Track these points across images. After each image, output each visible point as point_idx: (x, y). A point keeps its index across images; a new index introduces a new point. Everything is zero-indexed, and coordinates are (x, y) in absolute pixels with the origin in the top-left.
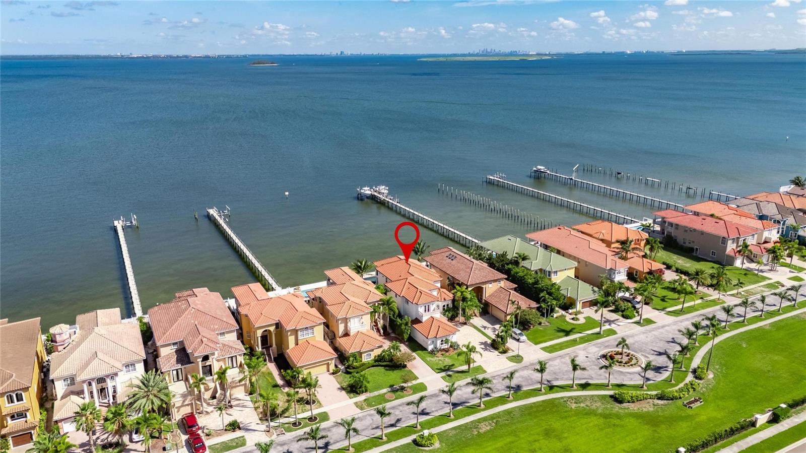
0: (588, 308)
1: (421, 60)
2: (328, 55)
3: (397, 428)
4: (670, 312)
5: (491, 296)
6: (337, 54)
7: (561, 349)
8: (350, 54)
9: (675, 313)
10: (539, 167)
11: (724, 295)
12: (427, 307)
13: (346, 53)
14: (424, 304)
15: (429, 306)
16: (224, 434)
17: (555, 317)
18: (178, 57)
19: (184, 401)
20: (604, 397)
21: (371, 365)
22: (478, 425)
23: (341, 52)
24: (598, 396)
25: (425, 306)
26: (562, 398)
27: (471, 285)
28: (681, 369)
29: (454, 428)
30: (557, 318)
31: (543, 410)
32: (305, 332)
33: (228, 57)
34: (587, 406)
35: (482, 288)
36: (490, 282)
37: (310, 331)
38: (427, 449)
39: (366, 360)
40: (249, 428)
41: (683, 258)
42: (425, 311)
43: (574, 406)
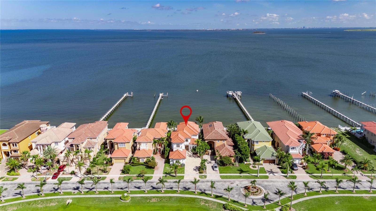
0: (268, 164)
1: (346, 30)
2: (296, 28)
3: (123, 190)
4: (313, 176)
5: (218, 147)
6: (301, 28)
7: (230, 178)
8: (309, 28)
9: (315, 177)
10: (336, 91)
11: (362, 175)
12: (178, 145)
13: (306, 27)
14: (176, 143)
15: (179, 145)
16: (69, 174)
17: (245, 163)
18: (225, 30)
19: (64, 160)
20: (220, 204)
21: (141, 164)
22: (152, 199)
23: (304, 27)
24: (218, 203)
25: (177, 145)
26: (201, 199)
27: (207, 140)
28: (278, 204)
29: (141, 197)
30: (246, 164)
31: (187, 201)
32: (121, 145)
33: (247, 30)
34: (209, 206)
35: (214, 142)
36: (218, 140)
37: (123, 145)
38: (123, 201)
39: (141, 162)
40: (77, 175)
41: (363, 150)
42: (177, 147)
43: (202, 204)
